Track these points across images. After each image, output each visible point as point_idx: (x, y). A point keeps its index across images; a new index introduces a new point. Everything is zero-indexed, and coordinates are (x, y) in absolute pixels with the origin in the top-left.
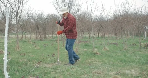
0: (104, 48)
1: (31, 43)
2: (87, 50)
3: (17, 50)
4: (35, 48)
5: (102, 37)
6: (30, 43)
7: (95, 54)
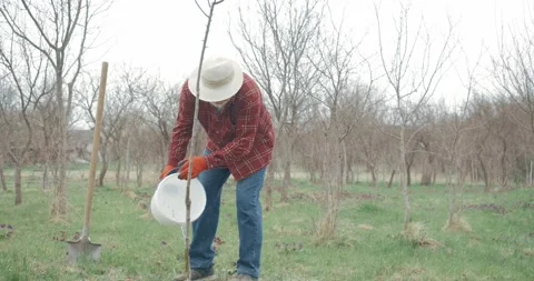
0: (452, 223)
1: (133, 195)
2: (371, 228)
3: (57, 219)
4: (142, 213)
5: (422, 184)
6: (126, 196)
7: (415, 244)
